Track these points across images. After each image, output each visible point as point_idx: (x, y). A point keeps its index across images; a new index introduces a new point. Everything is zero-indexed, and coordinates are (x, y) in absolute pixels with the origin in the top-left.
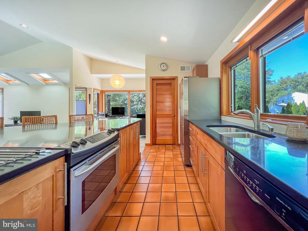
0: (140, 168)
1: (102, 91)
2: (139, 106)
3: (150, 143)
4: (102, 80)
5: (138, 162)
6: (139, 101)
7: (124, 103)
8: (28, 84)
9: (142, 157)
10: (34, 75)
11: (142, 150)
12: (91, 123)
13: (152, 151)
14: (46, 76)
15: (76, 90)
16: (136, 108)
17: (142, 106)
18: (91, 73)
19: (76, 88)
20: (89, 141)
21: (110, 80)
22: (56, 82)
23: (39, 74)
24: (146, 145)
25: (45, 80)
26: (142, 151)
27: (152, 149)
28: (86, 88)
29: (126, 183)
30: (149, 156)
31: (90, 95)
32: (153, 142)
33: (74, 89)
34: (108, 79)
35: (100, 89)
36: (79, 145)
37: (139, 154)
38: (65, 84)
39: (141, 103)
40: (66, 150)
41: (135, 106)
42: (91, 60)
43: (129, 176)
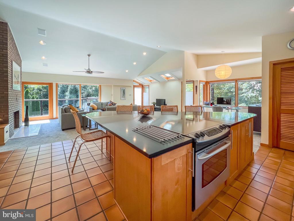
0: (254, 170)
1: (207, 82)
2: (249, 94)
3: (268, 144)
4: (207, 72)
5: (250, 163)
6: (250, 88)
7: (230, 91)
8: (159, 82)
9: (255, 157)
10: (163, 76)
11: (255, 149)
12: (200, 113)
13: (270, 154)
14: (168, 75)
15: (186, 83)
16: (246, 96)
17: (255, 94)
18: (198, 68)
19: (186, 82)
20: (207, 135)
21: (215, 71)
22: (173, 78)
23: (165, 75)
24: (262, 145)
25: (168, 78)
26: (256, 151)
27: (272, 152)
28: (193, 81)
29: (236, 179)
30: (267, 161)
31: (196, 86)
32: (273, 144)
33: (185, 82)
34: (214, 70)
35: (205, 80)
36: (200, 137)
37: (252, 154)
38: (179, 79)
39: (252, 91)
40: (193, 139)
41: (244, 94)
42: (198, 57)
43: (240, 174)
